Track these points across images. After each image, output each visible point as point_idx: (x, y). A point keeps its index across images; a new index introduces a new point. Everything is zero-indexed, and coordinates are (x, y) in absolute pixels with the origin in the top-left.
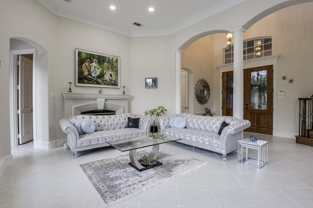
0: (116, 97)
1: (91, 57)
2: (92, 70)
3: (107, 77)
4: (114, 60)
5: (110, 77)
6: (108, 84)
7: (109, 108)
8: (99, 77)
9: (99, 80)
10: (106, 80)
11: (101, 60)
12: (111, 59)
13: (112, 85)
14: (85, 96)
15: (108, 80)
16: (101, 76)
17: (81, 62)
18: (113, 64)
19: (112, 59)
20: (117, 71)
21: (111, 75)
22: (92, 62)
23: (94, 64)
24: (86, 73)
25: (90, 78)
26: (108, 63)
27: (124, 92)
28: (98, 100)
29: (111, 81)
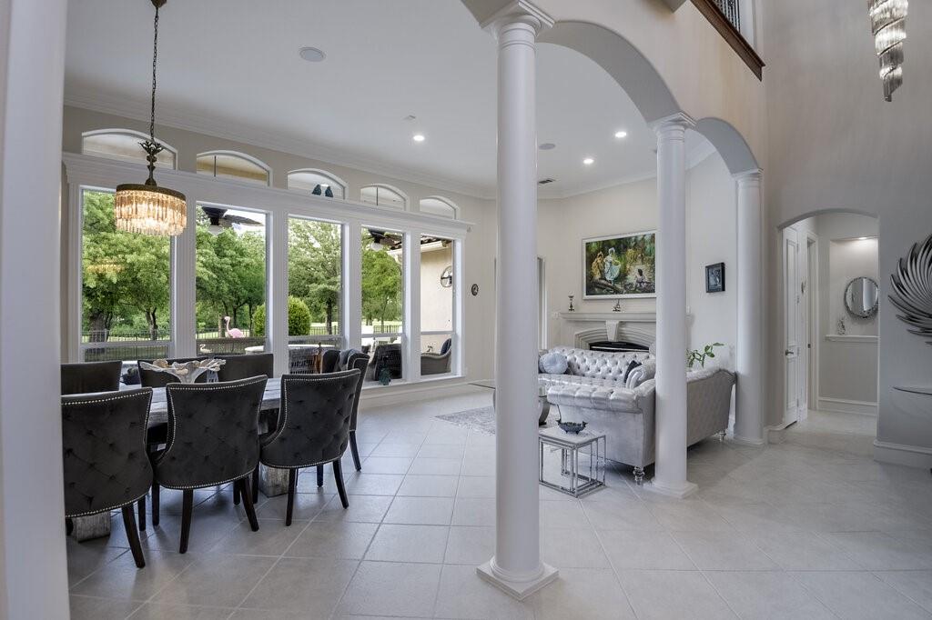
1: (604, 246)
2: (606, 270)
3: (632, 278)
4: (647, 238)
5: (639, 277)
6: (634, 292)
7: (632, 339)
8: (617, 280)
9: (619, 284)
10: (631, 284)
11: (621, 246)
12: (640, 238)
13: (643, 292)
14: (588, 317)
15: (634, 282)
16: (622, 276)
17: (590, 259)
18: (645, 248)
19: (643, 239)
20: (653, 262)
21: (640, 272)
22: (606, 254)
23: (610, 258)
24: (597, 277)
25: (602, 284)
26: (635, 249)
28: (608, 323)
29: (640, 283)
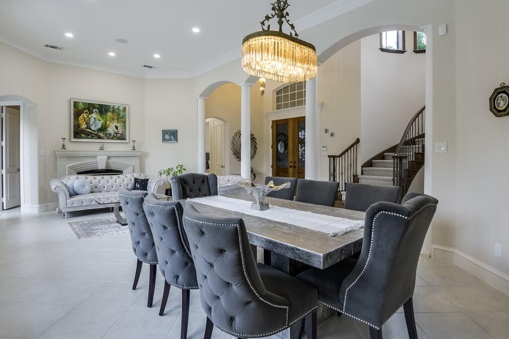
0: (123, 153)
1: (90, 107)
2: (91, 123)
3: (111, 130)
4: (121, 108)
5: (116, 130)
6: (112, 139)
7: (113, 167)
8: (100, 130)
9: (101, 133)
10: (110, 134)
11: (103, 109)
12: (116, 107)
13: (118, 139)
14: (82, 154)
15: (113, 133)
16: (103, 129)
17: (77, 114)
18: (120, 114)
19: (118, 108)
20: (125, 122)
21: (117, 127)
22: (91, 113)
23: (94, 115)
24: (84, 126)
25: (89, 132)
26: (113, 113)
27: (134, 147)
28: (99, 157)
29: (116, 134)
